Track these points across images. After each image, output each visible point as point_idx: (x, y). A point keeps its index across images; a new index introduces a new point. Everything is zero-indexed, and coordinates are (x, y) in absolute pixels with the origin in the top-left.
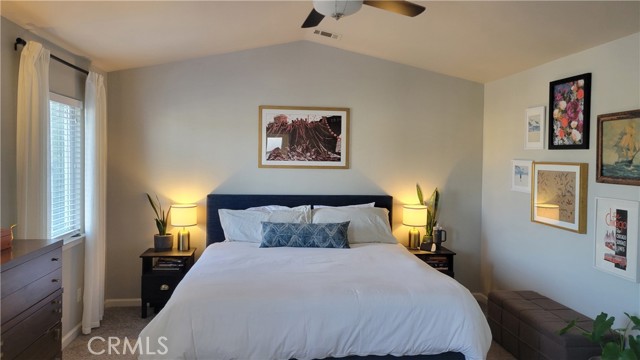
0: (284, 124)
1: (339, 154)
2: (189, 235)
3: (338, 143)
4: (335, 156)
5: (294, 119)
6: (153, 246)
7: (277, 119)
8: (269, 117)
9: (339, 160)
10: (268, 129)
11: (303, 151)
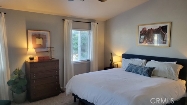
0: (146, 31)
1: (166, 41)
2: (117, 65)
3: (165, 37)
4: (164, 42)
5: (149, 28)
6: (109, 66)
7: (143, 29)
8: (141, 29)
9: (166, 43)
10: (140, 33)
11: (151, 40)
